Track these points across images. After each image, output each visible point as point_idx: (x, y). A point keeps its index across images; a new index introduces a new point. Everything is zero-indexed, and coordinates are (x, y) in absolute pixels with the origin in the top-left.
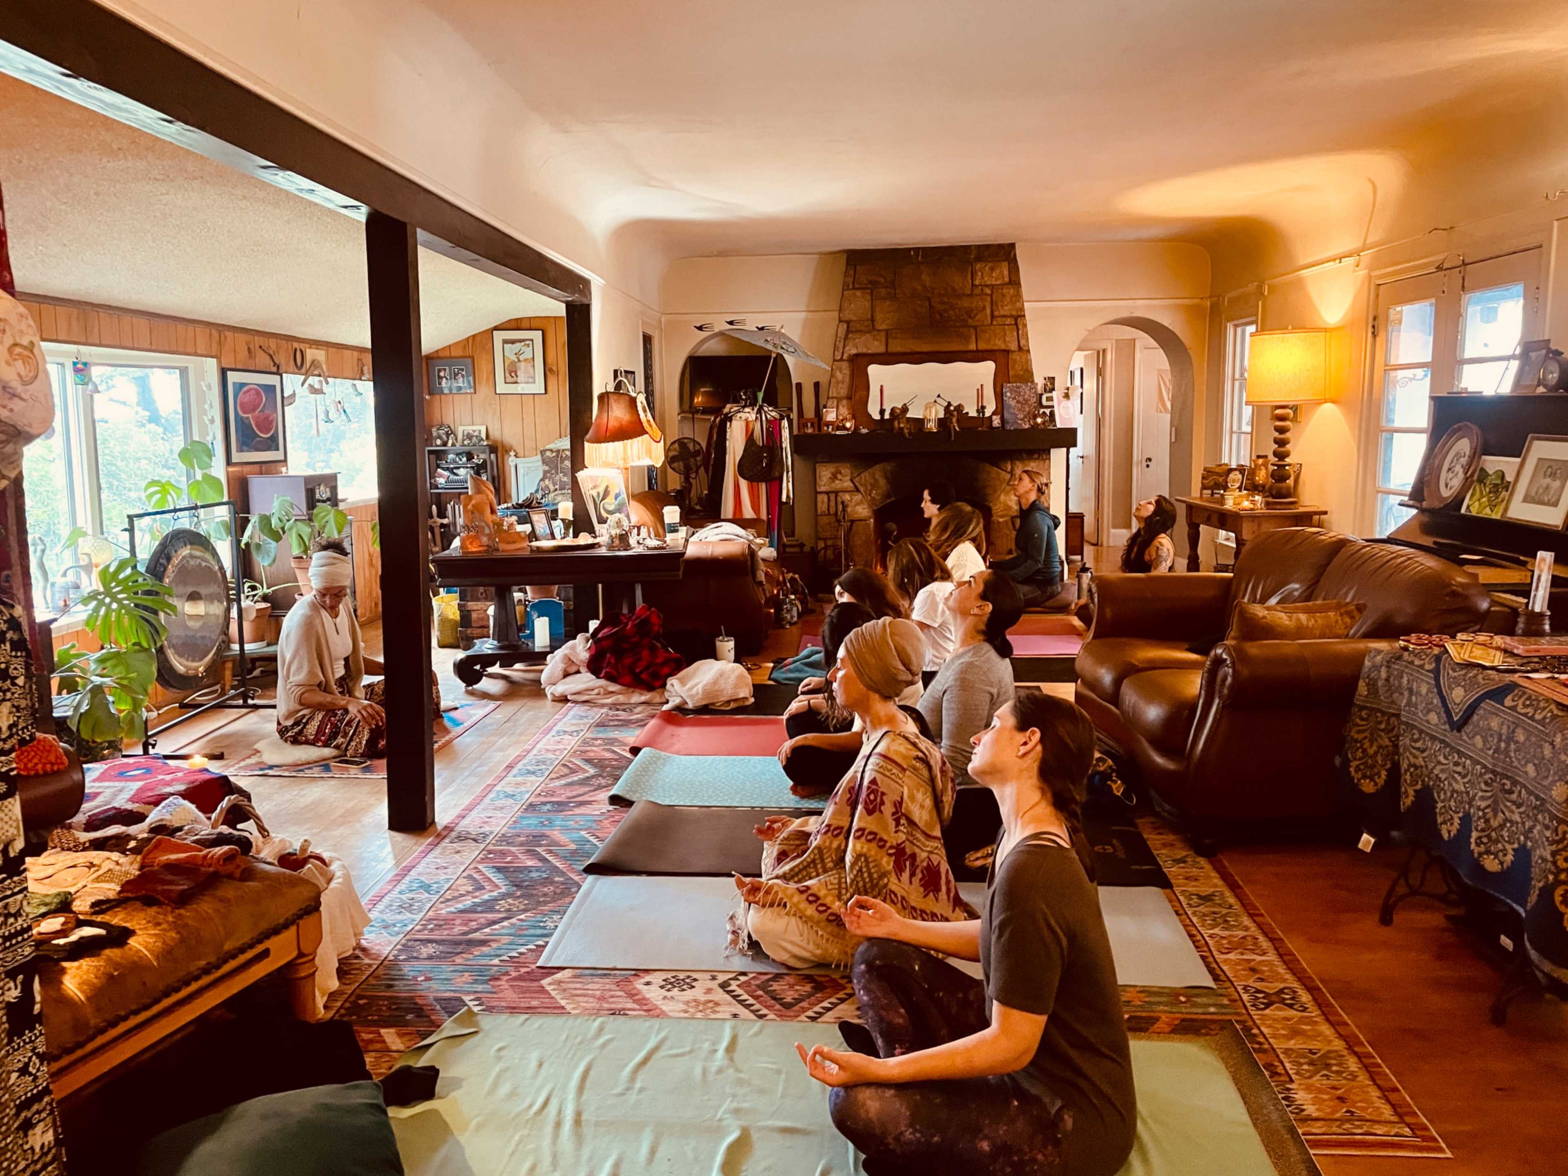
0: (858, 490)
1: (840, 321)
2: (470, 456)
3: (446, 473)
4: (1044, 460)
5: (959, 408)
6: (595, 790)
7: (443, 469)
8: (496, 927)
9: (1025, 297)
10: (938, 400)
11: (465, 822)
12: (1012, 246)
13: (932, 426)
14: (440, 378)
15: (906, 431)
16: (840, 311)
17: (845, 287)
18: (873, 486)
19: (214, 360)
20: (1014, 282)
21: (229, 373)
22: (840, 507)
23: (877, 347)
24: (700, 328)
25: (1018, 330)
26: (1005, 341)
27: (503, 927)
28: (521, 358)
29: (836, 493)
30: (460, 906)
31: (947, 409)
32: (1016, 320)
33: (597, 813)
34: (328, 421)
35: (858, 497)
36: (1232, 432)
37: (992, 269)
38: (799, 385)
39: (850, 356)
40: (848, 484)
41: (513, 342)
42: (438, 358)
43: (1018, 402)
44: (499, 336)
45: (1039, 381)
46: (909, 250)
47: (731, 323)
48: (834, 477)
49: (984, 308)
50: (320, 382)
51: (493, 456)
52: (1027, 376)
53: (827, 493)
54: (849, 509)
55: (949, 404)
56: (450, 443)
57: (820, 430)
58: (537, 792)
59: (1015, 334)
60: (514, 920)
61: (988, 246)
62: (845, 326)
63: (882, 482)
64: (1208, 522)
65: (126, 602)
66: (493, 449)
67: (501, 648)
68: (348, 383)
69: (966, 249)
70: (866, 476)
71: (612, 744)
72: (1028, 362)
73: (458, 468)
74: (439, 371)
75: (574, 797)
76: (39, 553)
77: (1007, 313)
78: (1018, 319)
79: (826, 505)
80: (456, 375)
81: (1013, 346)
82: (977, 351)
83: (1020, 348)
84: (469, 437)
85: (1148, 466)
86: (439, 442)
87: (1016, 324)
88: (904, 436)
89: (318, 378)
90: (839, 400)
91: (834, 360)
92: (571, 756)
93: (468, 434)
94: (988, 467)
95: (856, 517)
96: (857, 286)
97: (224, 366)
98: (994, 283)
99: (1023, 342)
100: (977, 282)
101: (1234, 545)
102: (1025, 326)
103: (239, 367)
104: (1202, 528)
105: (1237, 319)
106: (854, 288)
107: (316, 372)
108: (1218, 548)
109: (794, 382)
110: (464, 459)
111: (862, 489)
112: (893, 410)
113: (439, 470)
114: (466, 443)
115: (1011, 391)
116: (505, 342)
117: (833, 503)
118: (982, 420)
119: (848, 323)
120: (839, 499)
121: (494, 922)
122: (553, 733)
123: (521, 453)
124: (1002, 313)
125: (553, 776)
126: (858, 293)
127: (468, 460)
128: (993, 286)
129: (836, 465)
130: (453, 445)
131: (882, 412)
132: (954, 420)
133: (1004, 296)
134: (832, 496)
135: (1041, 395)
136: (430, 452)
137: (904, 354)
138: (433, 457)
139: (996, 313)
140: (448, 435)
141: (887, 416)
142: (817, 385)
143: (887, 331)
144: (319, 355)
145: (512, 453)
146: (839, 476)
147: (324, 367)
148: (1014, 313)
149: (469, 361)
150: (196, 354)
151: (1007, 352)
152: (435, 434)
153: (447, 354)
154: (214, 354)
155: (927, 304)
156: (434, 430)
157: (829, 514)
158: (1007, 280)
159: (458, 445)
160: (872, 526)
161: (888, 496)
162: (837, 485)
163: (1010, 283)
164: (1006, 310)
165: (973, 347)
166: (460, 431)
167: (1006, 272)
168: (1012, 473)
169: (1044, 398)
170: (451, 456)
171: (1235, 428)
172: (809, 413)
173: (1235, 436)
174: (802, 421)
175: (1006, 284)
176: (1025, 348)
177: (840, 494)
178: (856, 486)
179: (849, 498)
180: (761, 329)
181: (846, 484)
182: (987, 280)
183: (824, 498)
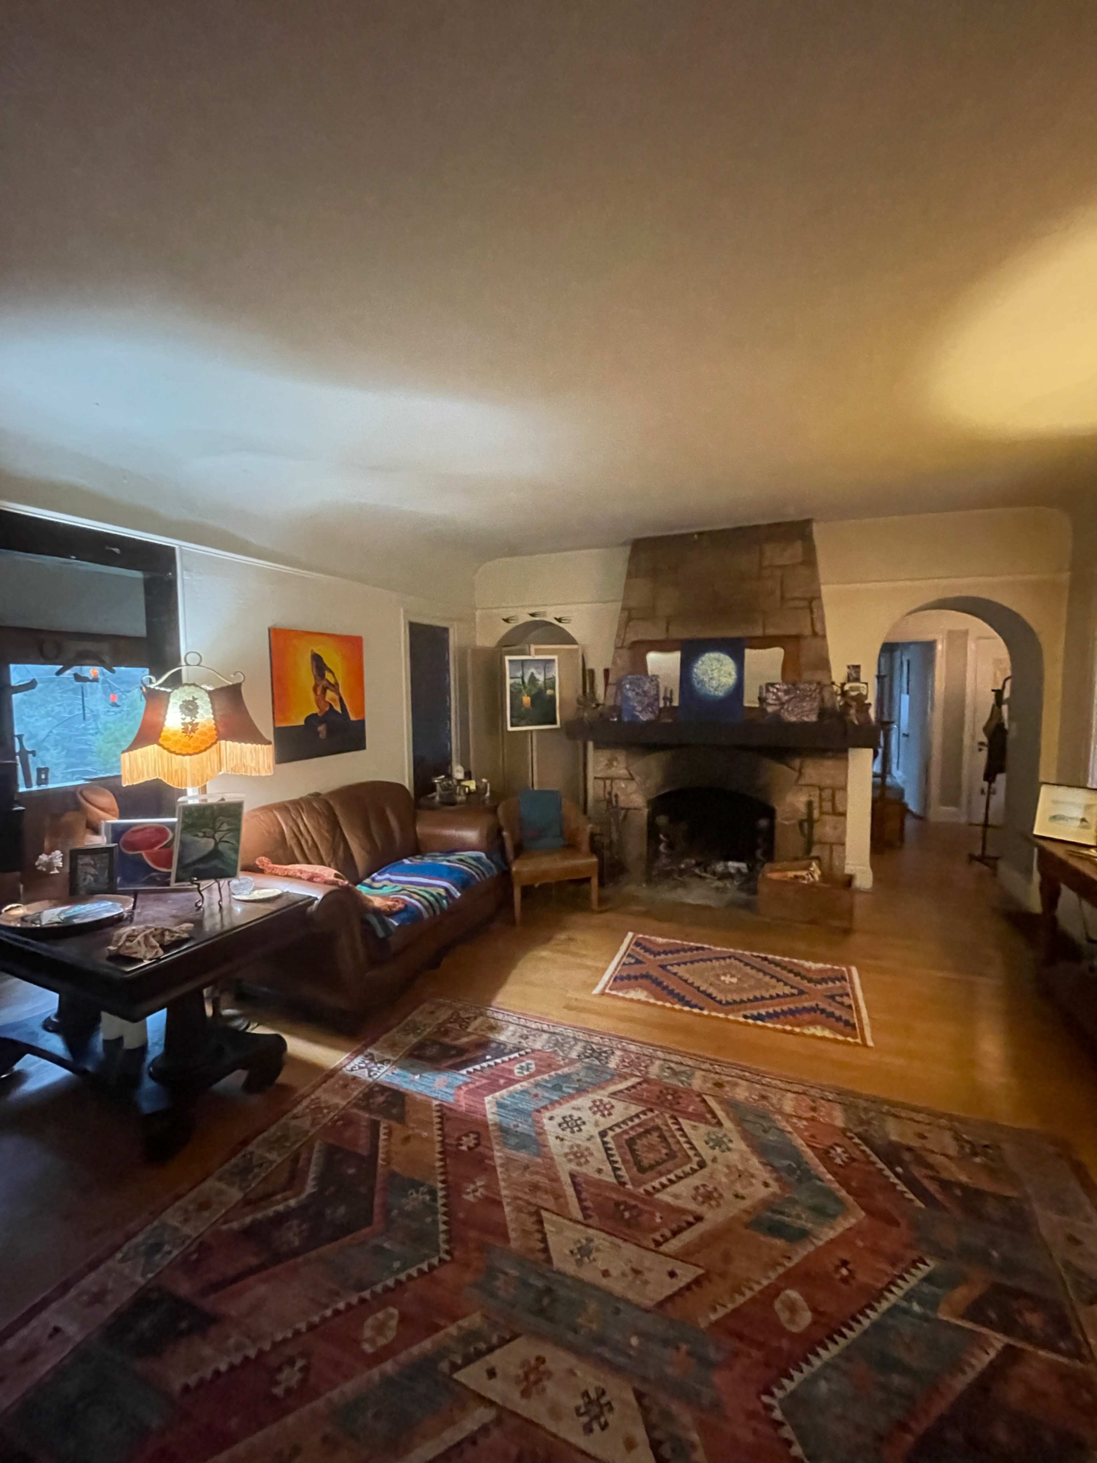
0: (633, 779)
1: (623, 609)
4: (840, 759)
9: (822, 577)
12: (808, 522)
16: (624, 599)
18: (648, 776)
20: (810, 561)
22: (616, 794)
23: (657, 633)
24: (507, 620)
25: (812, 612)
26: (797, 626)
29: (612, 779)
32: (810, 602)
35: (633, 787)
37: (783, 549)
39: (631, 644)
40: (623, 772)
45: (840, 671)
46: (694, 533)
47: (533, 615)
48: (610, 765)
49: (773, 591)
52: (823, 664)
53: (604, 779)
54: (625, 797)
59: (809, 617)
61: (780, 525)
62: (627, 613)
63: (657, 771)
69: (756, 529)
70: (640, 764)
72: (824, 649)
77: (800, 595)
78: (813, 601)
79: (602, 791)
81: (807, 631)
82: (764, 638)
83: (815, 634)
87: (811, 607)
90: (618, 687)
91: (617, 648)
94: (773, 763)
95: (631, 805)
96: (638, 574)
98: (785, 563)
99: (818, 628)
100: (765, 563)
102: (821, 607)
106: (636, 576)
111: (636, 777)
119: (629, 610)
124: (794, 595)
126: (640, 580)
128: (784, 566)
129: (613, 752)
133: (796, 577)
139: (788, 595)
142: (607, 672)
143: (668, 617)
146: (615, 764)
148: (809, 594)
151: (798, 638)
157: (604, 800)
158: (801, 560)
160: (645, 816)
161: (661, 788)
162: (613, 772)
163: (805, 562)
164: (798, 592)
165: (760, 631)
167: (800, 552)
168: (800, 771)
169: (845, 689)
175: (800, 564)
176: (821, 633)
177: (617, 781)
178: (630, 774)
179: (623, 785)
180: (559, 620)
181: (621, 772)
182: (778, 562)
183: (601, 783)
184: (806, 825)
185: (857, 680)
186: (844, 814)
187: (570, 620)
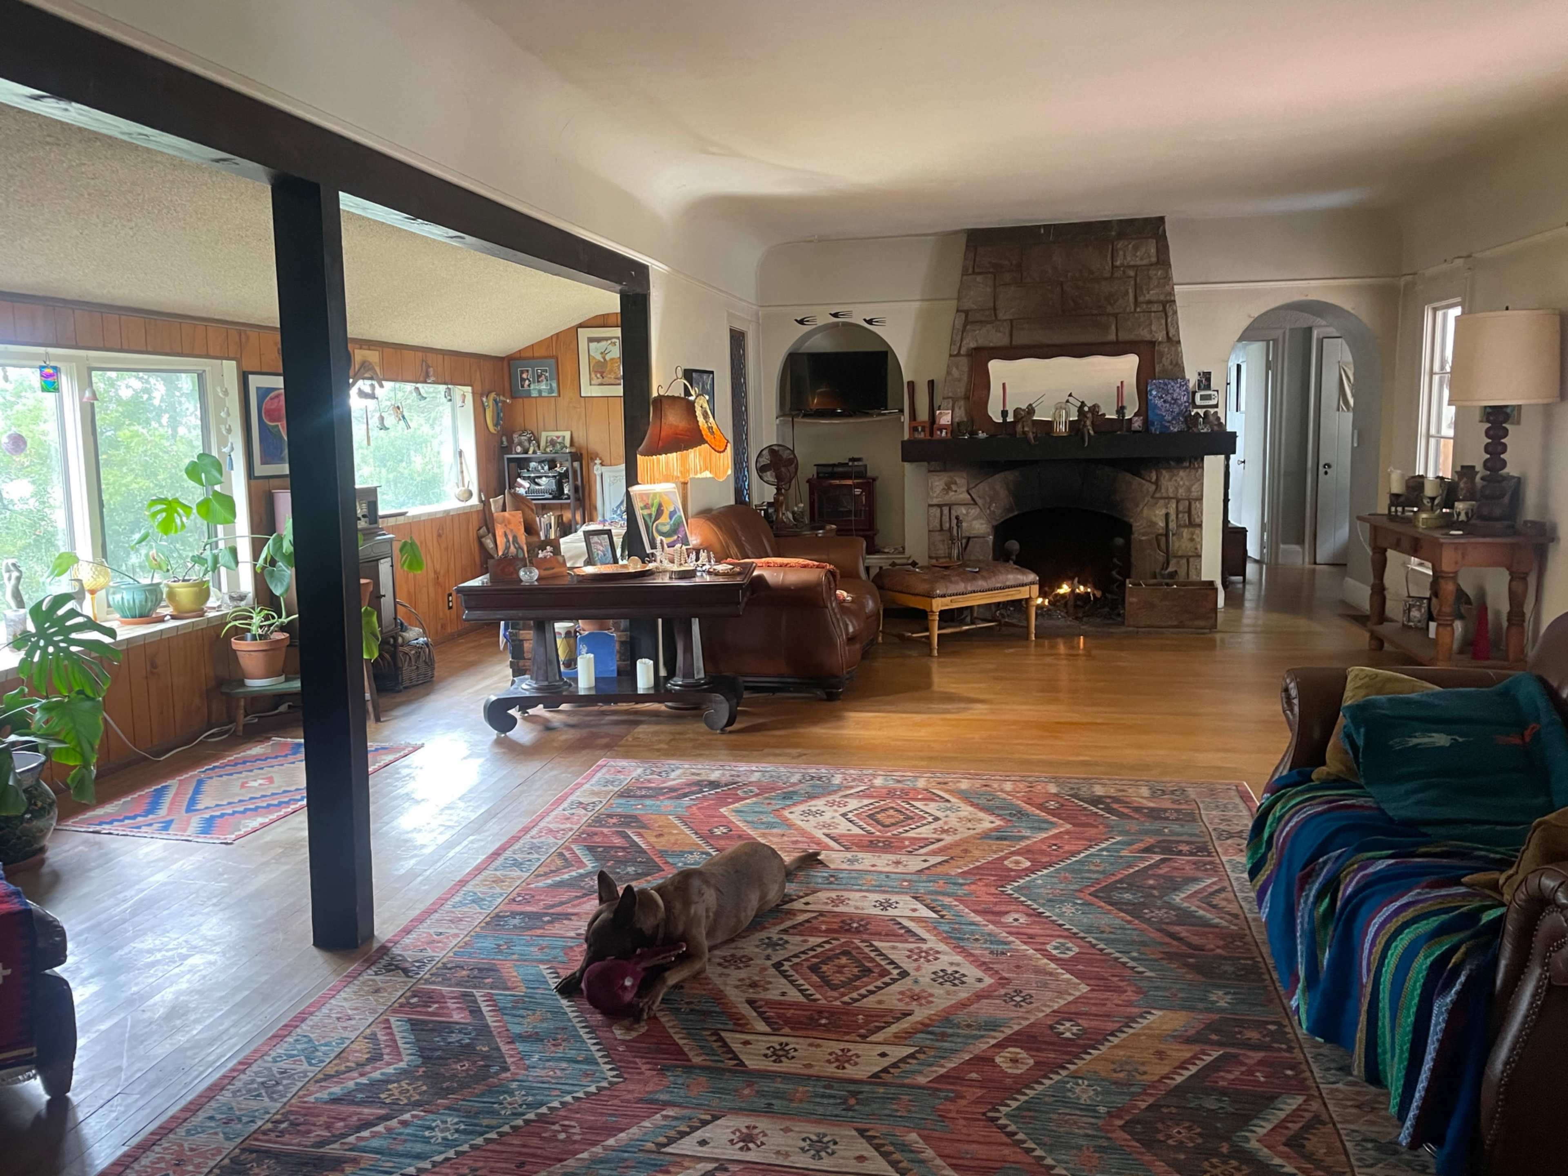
0: (976, 503)
1: (958, 311)
2: (552, 465)
3: (526, 484)
4: (1196, 469)
5: (1094, 409)
6: (585, 895)
7: (524, 478)
8: (365, 1134)
9: (1175, 279)
10: (1071, 399)
11: (408, 940)
12: (1161, 219)
13: (1062, 428)
14: (523, 380)
15: (1031, 435)
16: (959, 299)
17: (965, 272)
18: (992, 499)
19: (234, 363)
20: (1163, 261)
21: (250, 377)
22: (954, 522)
23: (999, 338)
24: (801, 322)
25: (1166, 317)
26: (1151, 332)
27: (375, 1135)
28: (608, 357)
29: (950, 506)
30: (337, 1090)
31: (1080, 410)
32: (1164, 307)
33: (572, 934)
34: (383, 427)
35: (974, 511)
36: (1428, 436)
37: (1136, 248)
38: (911, 384)
39: (968, 350)
40: (964, 496)
41: (598, 340)
42: (520, 358)
43: (1165, 402)
44: (584, 334)
45: (1192, 378)
46: (1039, 227)
47: (836, 315)
48: (948, 488)
49: (1127, 293)
50: (373, 386)
51: (576, 464)
52: (1177, 371)
53: (940, 506)
54: (964, 524)
55: (1083, 404)
56: (531, 451)
57: (932, 434)
58: (511, 897)
59: (1163, 321)
60: (394, 1123)
61: (1131, 222)
62: (963, 316)
63: (1003, 493)
64: (1397, 547)
65: (62, 645)
66: (576, 456)
67: (538, 689)
68: (409, 387)
69: (1105, 225)
70: (984, 486)
71: (628, 825)
72: (1178, 355)
73: (540, 477)
74: (522, 372)
75: (553, 906)
76: (13, 581)
77: (1154, 298)
78: (1167, 304)
79: (937, 521)
80: (539, 376)
81: (1160, 336)
82: (1117, 342)
83: (1168, 339)
84: (553, 443)
85: (1326, 473)
86: (519, 449)
87: (1164, 310)
88: (1028, 442)
89: (369, 382)
90: (955, 400)
91: (951, 356)
92: (575, 841)
93: (552, 440)
94: (1128, 476)
95: (974, 533)
96: (977, 270)
97: (245, 369)
98: (1139, 263)
99: (1172, 332)
100: (1118, 263)
101: (1431, 573)
102: (1175, 312)
103: (264, 370)
104: (1390, 553)
105: (1438, 300)
106: (974, 273)
107: (366, 375)
108: (1410, 575)
109: (906, 379)
110: (546, 468)
111: (980, 502)
112: (1017, 411)
113: (519, 480)
114: (548, 450)
115: (1158, 388)
116: (591, 340)
117: (946, 518)
118: (1121, 421)
119: (967, 313)
120: (954, 514)
121: (368, 1124)
122: (565, 804)
123: (607, 461)
124: (1148, 297)
125: (542, 870)
126: (979, 278)
127: (550, 469)
128: (1137, 266)
129: (951, 474)
130: (534, 452)
131: (1004, 414)
132: (1088, 423)
133: (1150, 278)
134: (946, 510)
135: (1194, 393)
136: (509, 459)
137: (1029, 347)
138: (513, 465)
139: (1141, 299)
140: (530, 441)
141: (1010, 419)
142: (931, 383)
143: (1011, 321)
144: (373, 356)
145: (598, 461)
146: (954, 487)
147: (378, 369)
148: (1162, 298)
149: (553, 361)
150: (207, 356)
151: (1152, 343)
152: (516, 440)
153: (530, 354)
154: (231, 355)
155: (1059, 289)
156: (515, 436)
157: (941, 530)
158: (1154, 259)
159: (539, 453)
160: (991, 544)
161: (1010, 510)
162: (952, 497)
163: (1158, 263)
164: (1153, 294)
165: (1112, 337)
166: (544, 436)
167: (1153, 251)
168: (1157, 483)
169: (1198, 396)
170: (533, 465)
171: (1433, 431)
172: (923, 415)
173: (1432, 441)
174: (914, 424)
175: (1151, 265)
176: (1175, 339)
177: (955, 507)
178: (973, 499)
179: (964, 512)
180: (870, 322)
181: (961, 496)
182: (1130, 260)
183: (936, 511)
184: (1163, 539)
185: (1208, 387)
186: (1200, 526)
187: (884, 322)
